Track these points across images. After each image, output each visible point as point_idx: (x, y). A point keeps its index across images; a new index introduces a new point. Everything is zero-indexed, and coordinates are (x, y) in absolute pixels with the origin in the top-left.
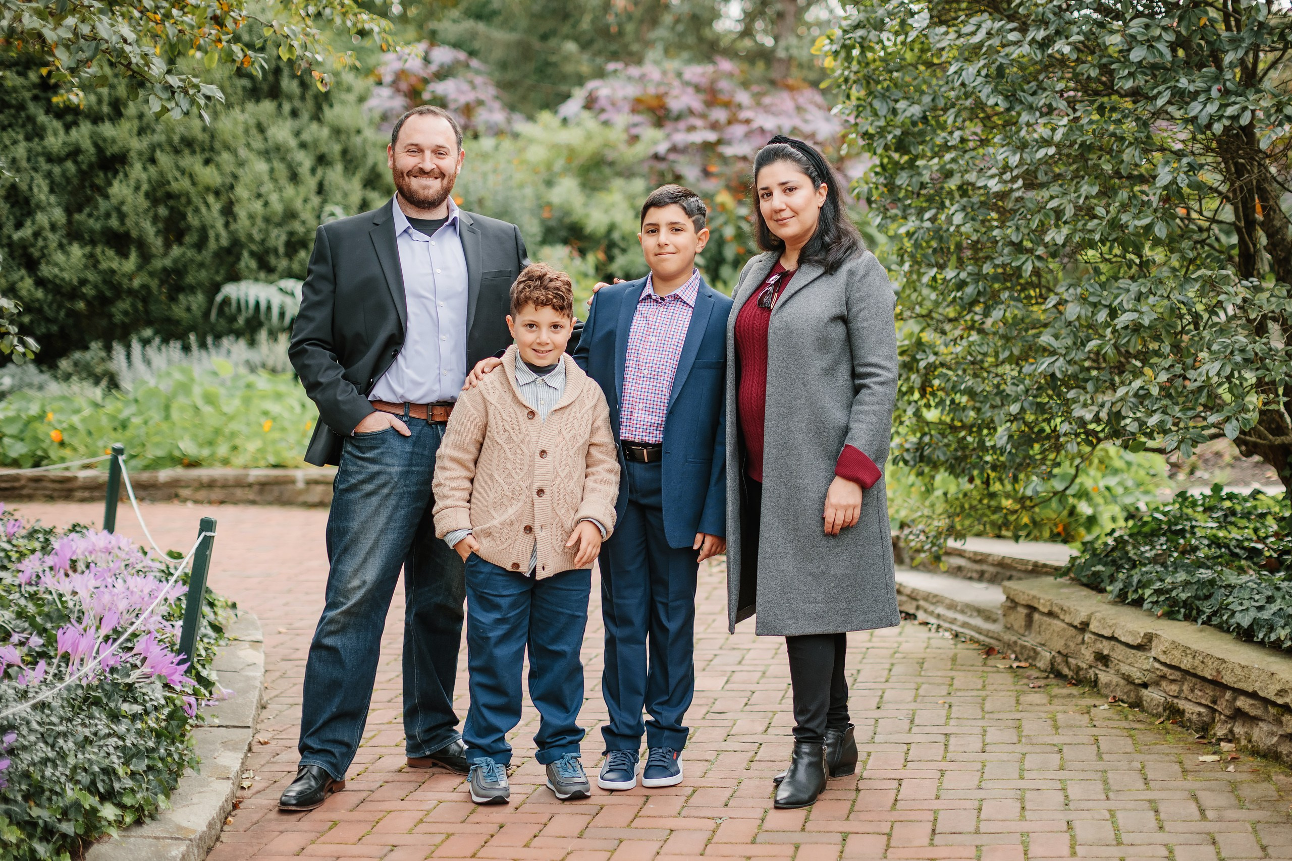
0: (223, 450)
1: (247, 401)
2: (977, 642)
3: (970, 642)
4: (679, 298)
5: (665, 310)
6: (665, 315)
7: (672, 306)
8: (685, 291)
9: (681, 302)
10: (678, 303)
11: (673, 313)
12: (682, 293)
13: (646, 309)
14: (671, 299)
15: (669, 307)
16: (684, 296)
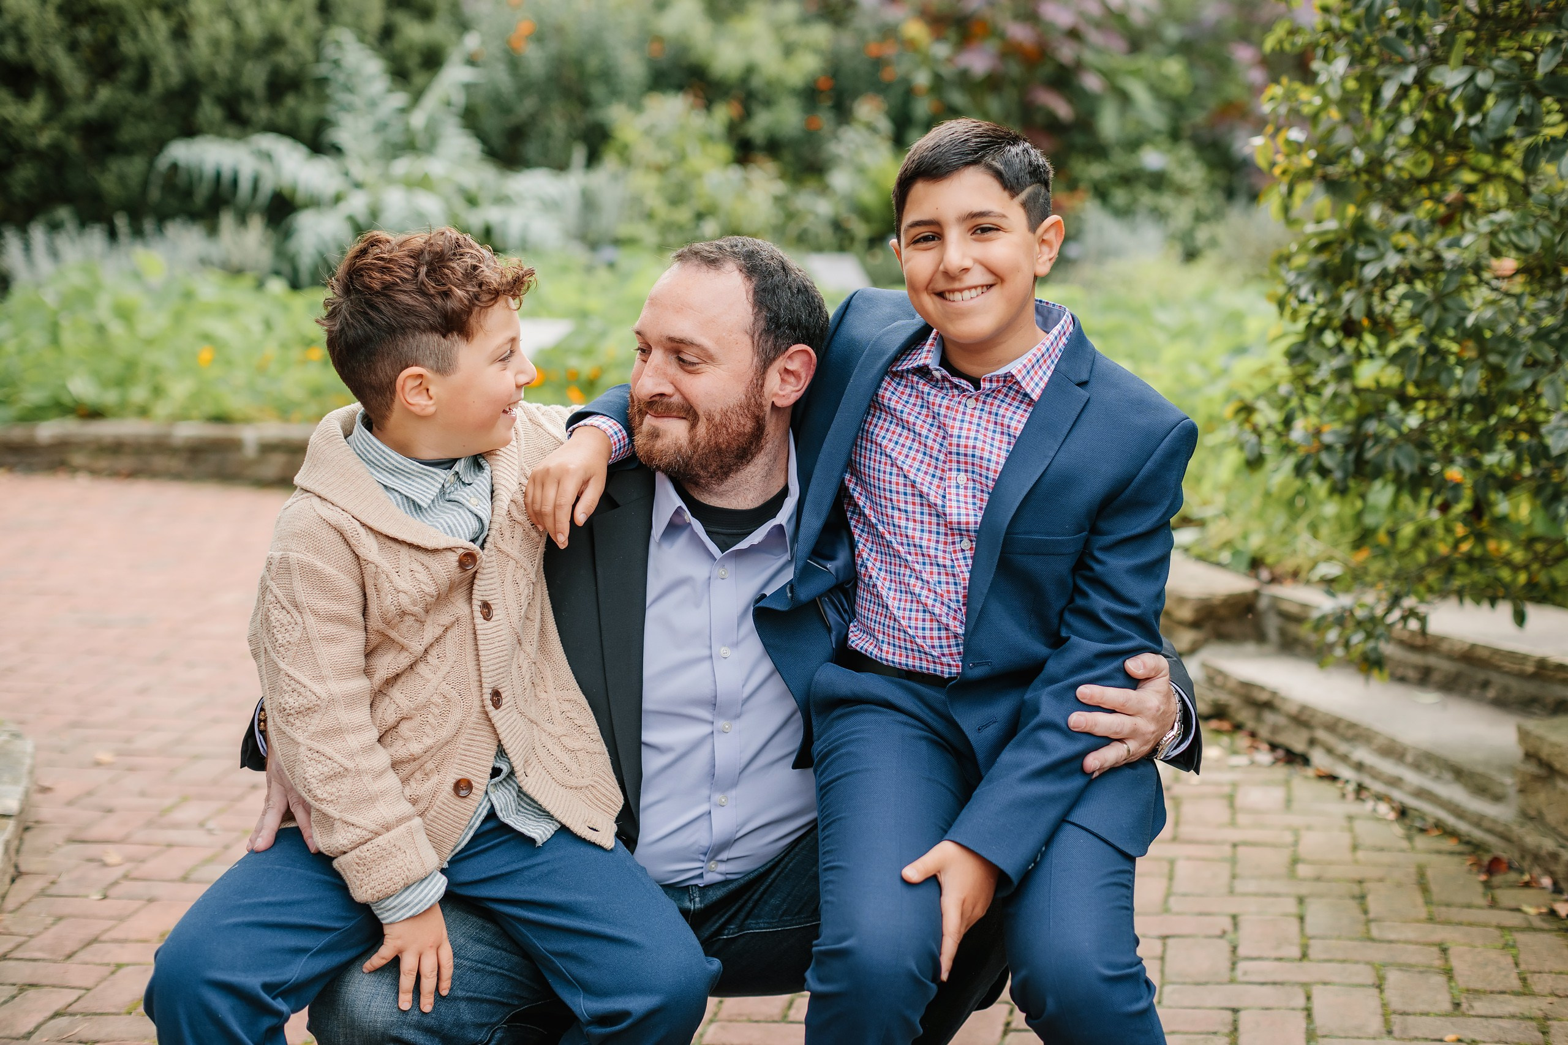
0: (139, 394)
1: (178, 318)
2: (1451, 833)
3: (1436, 833)
4: (1015, 383)
5: (980, 405)
6: (980, 418)
7: (995, 398)
8: (1033, 367)
9: (1018, 392)
10: (1012, 394)
11: (997, 414)
12: (1024, 372)
13: (936, 397)
14: (995, 385)
15: (989, 400)
16: (1028, 378)
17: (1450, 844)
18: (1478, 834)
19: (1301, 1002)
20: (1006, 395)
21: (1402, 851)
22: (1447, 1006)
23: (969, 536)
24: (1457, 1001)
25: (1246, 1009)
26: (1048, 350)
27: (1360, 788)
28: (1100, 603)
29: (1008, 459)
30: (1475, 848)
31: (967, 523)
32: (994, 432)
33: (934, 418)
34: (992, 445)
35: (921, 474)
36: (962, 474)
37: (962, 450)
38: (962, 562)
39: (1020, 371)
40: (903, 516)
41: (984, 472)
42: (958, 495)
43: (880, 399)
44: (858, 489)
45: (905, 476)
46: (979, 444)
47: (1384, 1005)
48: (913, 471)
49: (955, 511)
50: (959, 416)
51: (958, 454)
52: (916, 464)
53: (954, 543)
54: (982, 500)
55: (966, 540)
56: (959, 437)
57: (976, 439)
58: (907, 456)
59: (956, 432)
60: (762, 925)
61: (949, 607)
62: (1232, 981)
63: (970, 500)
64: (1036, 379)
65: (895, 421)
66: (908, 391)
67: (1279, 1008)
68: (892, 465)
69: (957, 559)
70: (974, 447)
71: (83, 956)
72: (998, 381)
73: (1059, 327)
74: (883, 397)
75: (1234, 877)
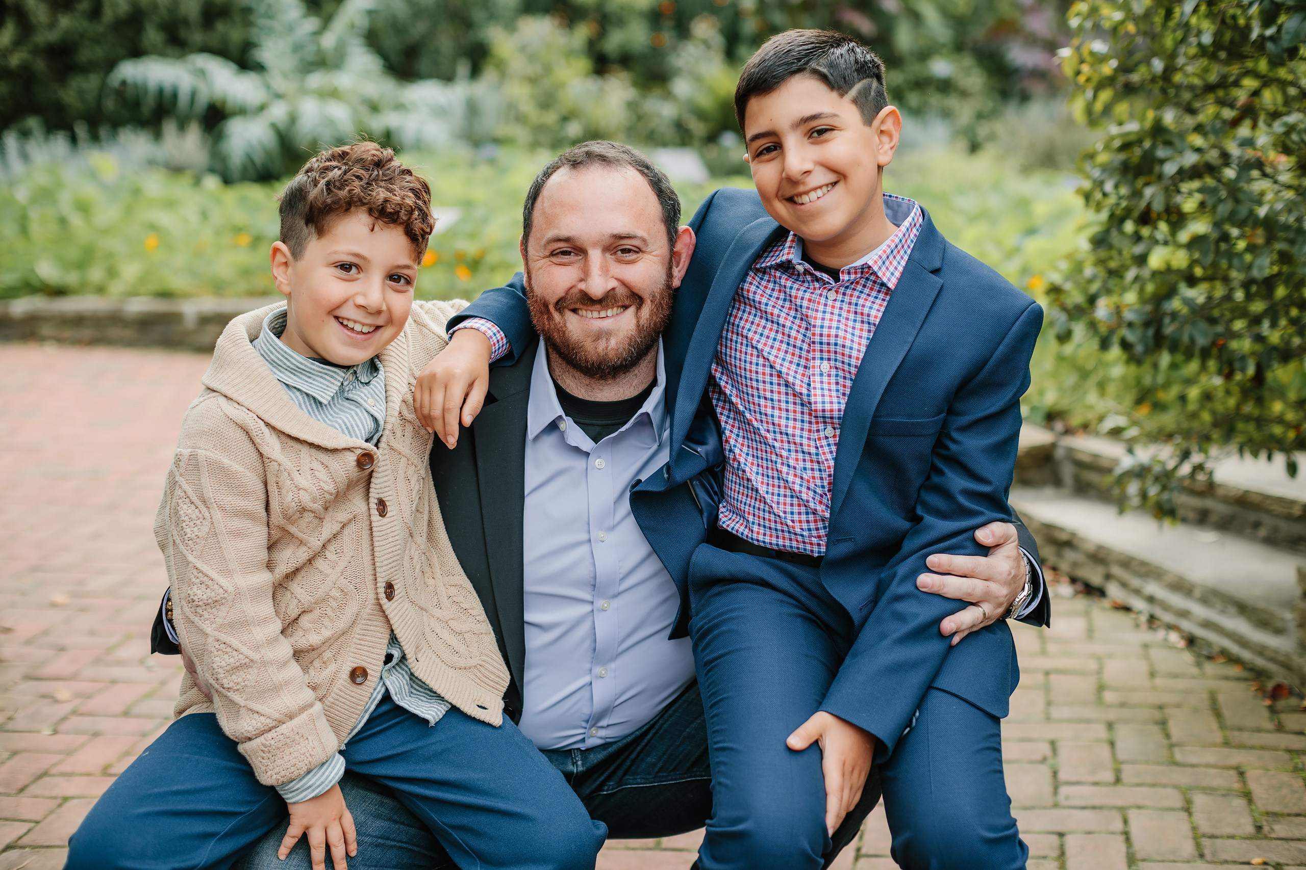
2: (1234, 660)
3: (1222, 660)
4: (871, 274)
5: (840, 297)
6: (841, 309)
7: (854, 289)
8: (888, 257)
9: (875, 282)
10: (869, 284)
11: (856, 305)
12: (880, 263)
13: (798, 291)
14: (853, 277)
15: (849, 292)
16: (884, 268)
17: (1235, 671)
18: (1260, 662)
19: (1118, 826)
20: (864, 286)
21: (1193, 677)
22: (1250, 829)
23: (832, 423)
24: (1259, 824)
25: (1071, 832)
26: (901, 241)
27: (1152, 619)
28: (957, 482)
29: (868, 347)
30: (1257, 675)
31: (832, 411)
32: (855, 321)
33: (796, 310)
34: (853, 335)
35: (786, 364)
36: (825, 362)
37: (825, 339)
38: (826, 449)
39: (876, 262)
40: (769, 404)
41: (846, 360)
42: (822, 382)
43: (745, 293)
44: (725, 378)
45: (772, 367)
46: (841, 333)
47: (1194, 829)
48: (779, 361)
49: (819, 399)
50: (821, 308)
51: (821, 343)
52: (781, 355)
53: (818, 431)
54: (844, 386)
55: (829, 427)
56: (822, 327)
57: (838, 328)
58: (772, 347)
59: (819, 322)
60: (639, 780)
61: (815, 492)
62: (1056, 806)
63: (834, 387)
64: (892, 269)
65: (759, 314)
66: (771, 285)
67: (1100, 832)
68: (758, 356)
69: (822, 446)
70: (837, 336)
71: (34, 789)
72: (856, 273)
73: (909, 219)
74: (748, 291)
75: (1049, 704)
